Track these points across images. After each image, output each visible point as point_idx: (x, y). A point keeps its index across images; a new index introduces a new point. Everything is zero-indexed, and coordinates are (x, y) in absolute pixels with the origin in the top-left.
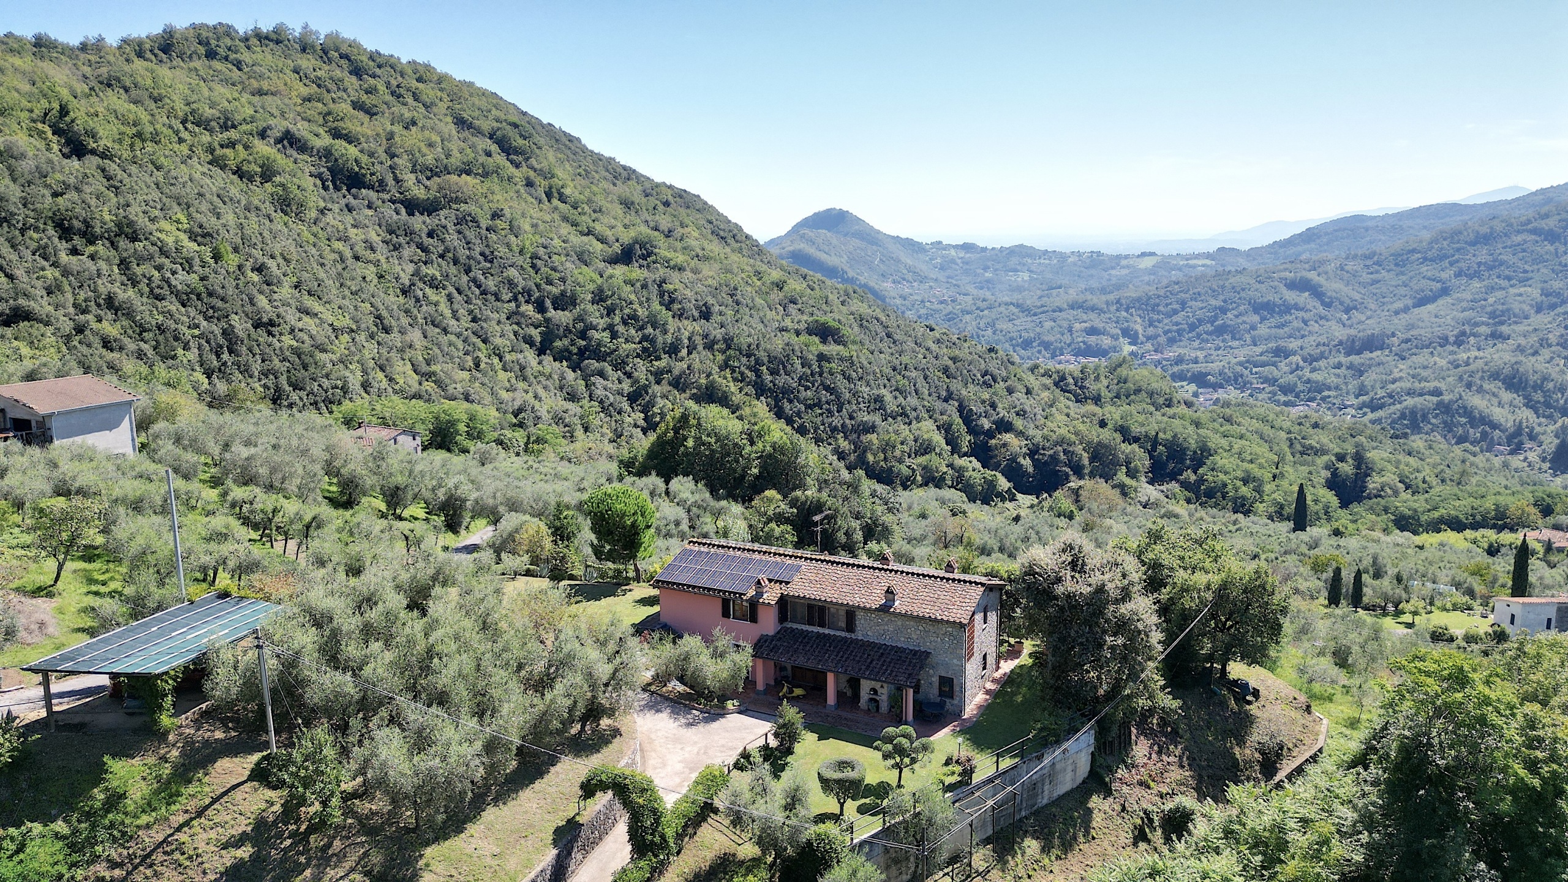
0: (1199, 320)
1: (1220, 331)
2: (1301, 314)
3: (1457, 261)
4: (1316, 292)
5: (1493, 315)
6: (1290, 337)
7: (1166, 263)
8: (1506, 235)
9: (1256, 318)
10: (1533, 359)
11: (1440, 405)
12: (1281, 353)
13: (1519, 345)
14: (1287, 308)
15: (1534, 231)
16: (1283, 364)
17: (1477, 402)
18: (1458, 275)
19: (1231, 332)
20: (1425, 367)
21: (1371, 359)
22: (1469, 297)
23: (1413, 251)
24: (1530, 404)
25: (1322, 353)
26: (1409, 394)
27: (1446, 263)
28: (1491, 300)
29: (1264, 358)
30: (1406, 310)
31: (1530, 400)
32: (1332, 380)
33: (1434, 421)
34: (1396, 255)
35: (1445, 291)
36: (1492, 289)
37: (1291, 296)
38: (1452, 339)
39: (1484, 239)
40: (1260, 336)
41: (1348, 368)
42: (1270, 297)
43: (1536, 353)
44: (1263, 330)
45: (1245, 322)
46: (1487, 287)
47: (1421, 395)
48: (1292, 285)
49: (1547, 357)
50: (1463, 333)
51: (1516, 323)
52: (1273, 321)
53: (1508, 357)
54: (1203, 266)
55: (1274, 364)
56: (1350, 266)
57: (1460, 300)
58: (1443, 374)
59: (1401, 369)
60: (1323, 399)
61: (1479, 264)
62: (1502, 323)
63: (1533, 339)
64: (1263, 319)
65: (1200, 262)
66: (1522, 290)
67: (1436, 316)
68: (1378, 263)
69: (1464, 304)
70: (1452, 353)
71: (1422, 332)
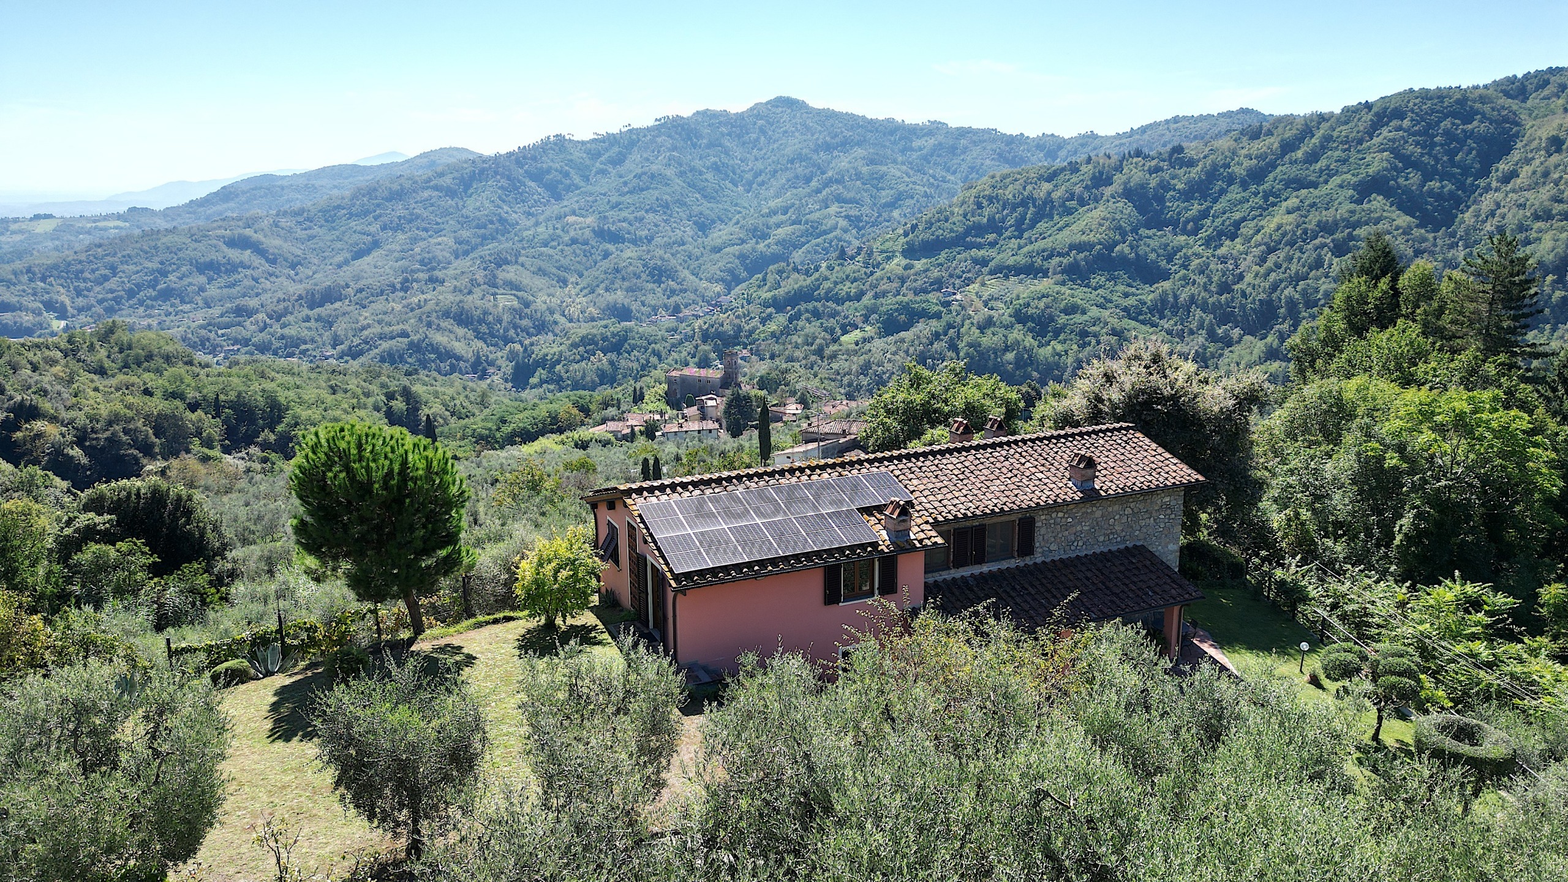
0: (137, 285)
1: (166, 295)
2: (249, 272)
3: (380, 216)
4: (259, 250)
5: (422, 262)
6: (244, 296)
7: (67, 226)
8: (414, 191)
9: (202, 279)
10: (470, 298)
11: (411, 345)
12: (242, 312)
13: (455, 287)
14: (233, 268)
15: (436, 188)
16: (248, 323)
17: (439, 338)
18: (384, 228)
19: (179, 296)
20: (385, 313)
21: (335, 310)
22: (398, 248)
23: (339, 207)
24: (479, 336)
25: (286, 309)
26: (381, 339)
27: (370, 218)
28: (417, 250)
29: (225, 319)
30: (346, 262)
31: (479, 333)
32: (306, 334)
33: (409, 360)
34: (323, 211)
35: (376, 244)
36: (415, 240)
37: (234, 254)
38: (398, 286)
39: (397, 196)
40: (212, 298)
41: (317, 320)
42: (213, 256)
43: (470, 292)
44: (213, 291)
45: (190, 284)
46: (410, 239)
47: (392, 338)
48: (232, 243)
49: (481, 295)
50: (406, 280)
51: (445, 268)
52: (222, 281)
53: (451, 297)
54: (116, 228)
55: (239, 324)
56: (284, 222)
57: (392, 251)
58: (404, 317)
59: (365, 316)
60: (304, 352)
61: (399, 218)
62: (434, 269)
63: (465, 281)
64: (210, 280)
65: (111, 224)
66: (440, 239)
67: (376, 267)
68: (309, 219)
69: (396, 254)
70: (402, 298)
71: (370, 281)
